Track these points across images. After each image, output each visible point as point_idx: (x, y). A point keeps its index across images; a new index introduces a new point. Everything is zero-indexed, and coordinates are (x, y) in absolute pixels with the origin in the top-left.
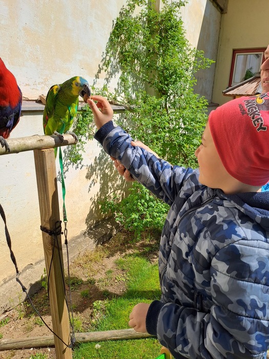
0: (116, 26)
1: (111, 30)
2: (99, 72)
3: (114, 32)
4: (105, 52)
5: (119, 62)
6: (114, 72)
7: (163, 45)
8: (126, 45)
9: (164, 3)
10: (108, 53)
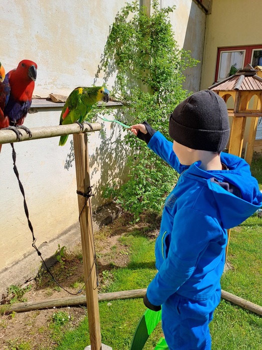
0: (113, 30)
2: (99, 72)
3: (110, 36)
5: (116, 62)
6: (111, 72)
7: (154, 46)
8: (122, 47)
9: (154, 8)
10: (106, 54)
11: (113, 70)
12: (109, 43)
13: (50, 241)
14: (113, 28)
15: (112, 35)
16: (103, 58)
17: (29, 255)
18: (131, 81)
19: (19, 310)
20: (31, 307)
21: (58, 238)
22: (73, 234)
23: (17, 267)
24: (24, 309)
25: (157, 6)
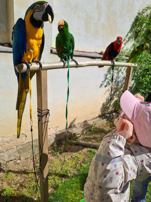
13: (88, 121)
17: (79, 124)
19: (76, 144)
20: (81, 144)
21: (91, 120)
22: (98, 120)
24: (78, 144)
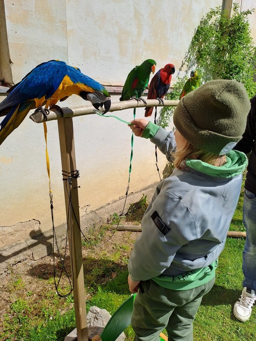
0: (197, 32)
1: (193, 36)
2: (182, 66)
3: (195, 37)
4: (188, 51)
5: (196, 58)
6: (192, 66)
7: (230, 44)
8: (202, 46)
9: (235, 11)
10: (189, 52)
11: (194, 64)
12: (193, 43)
14: (198, 30)
15: (197, 36)
16: (187, 55)
18: (207, 74)
22: (151, 191)
23: (115, 204)
24: (121, 229)
25: (237, 8)
